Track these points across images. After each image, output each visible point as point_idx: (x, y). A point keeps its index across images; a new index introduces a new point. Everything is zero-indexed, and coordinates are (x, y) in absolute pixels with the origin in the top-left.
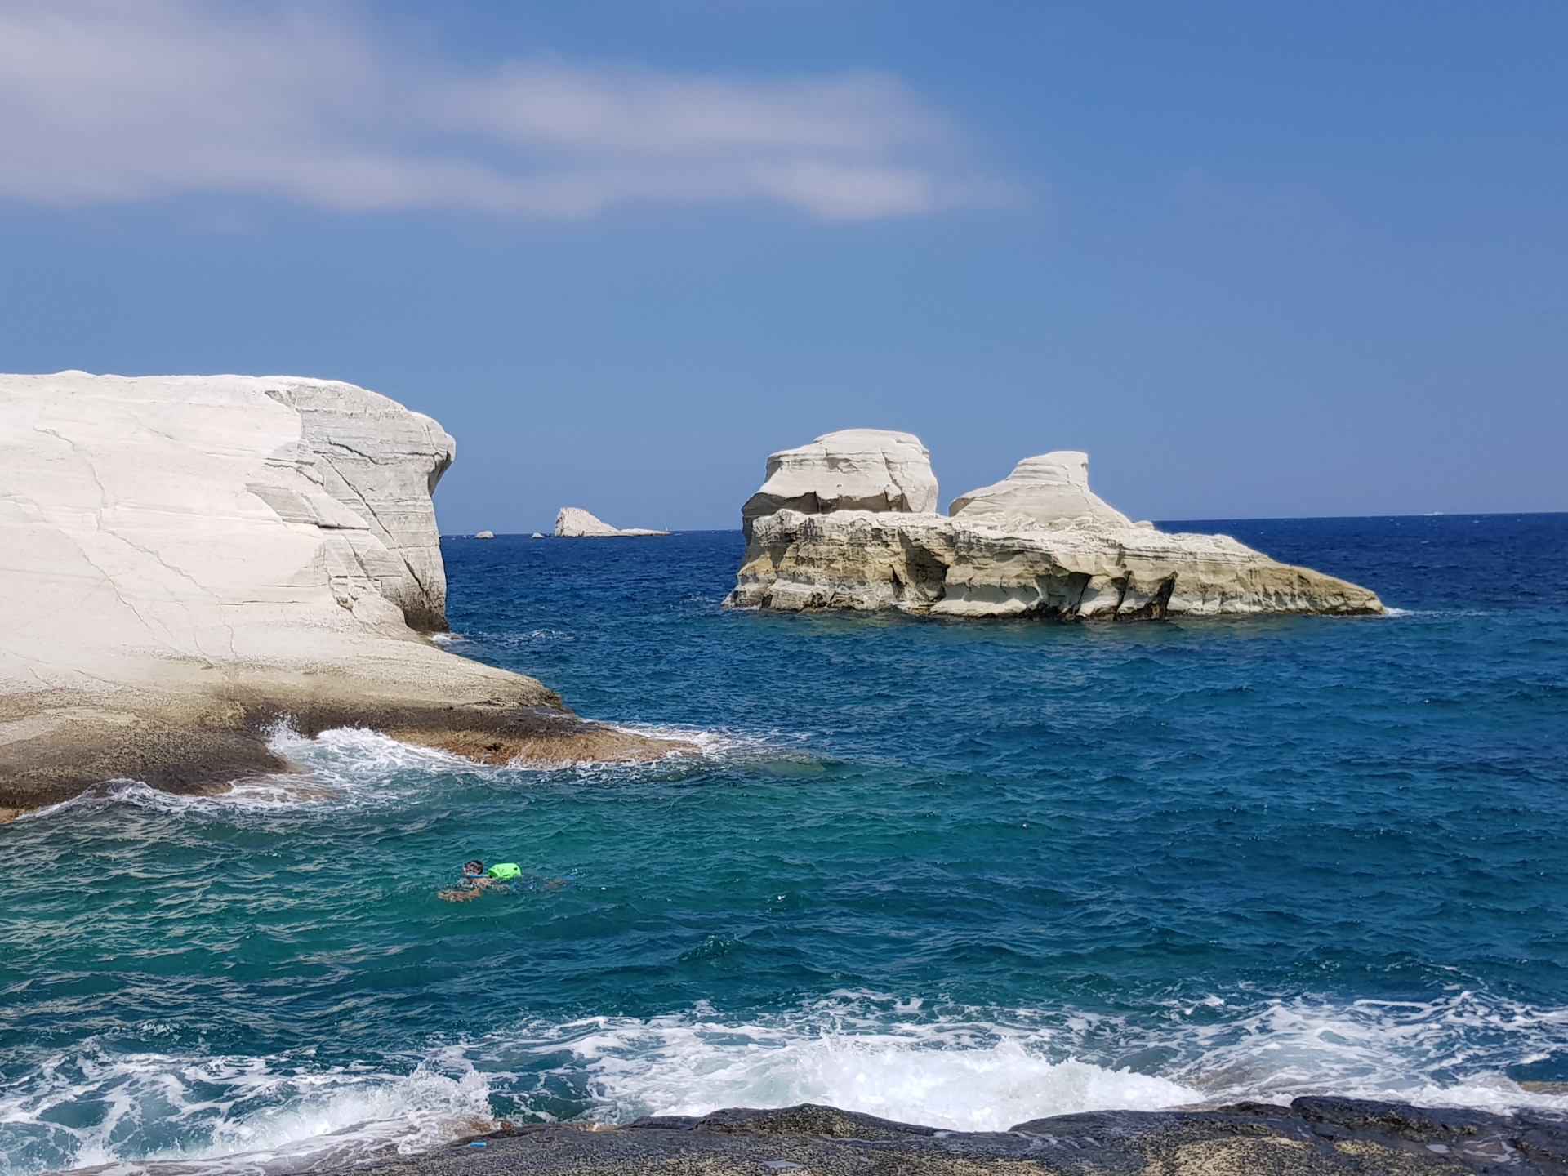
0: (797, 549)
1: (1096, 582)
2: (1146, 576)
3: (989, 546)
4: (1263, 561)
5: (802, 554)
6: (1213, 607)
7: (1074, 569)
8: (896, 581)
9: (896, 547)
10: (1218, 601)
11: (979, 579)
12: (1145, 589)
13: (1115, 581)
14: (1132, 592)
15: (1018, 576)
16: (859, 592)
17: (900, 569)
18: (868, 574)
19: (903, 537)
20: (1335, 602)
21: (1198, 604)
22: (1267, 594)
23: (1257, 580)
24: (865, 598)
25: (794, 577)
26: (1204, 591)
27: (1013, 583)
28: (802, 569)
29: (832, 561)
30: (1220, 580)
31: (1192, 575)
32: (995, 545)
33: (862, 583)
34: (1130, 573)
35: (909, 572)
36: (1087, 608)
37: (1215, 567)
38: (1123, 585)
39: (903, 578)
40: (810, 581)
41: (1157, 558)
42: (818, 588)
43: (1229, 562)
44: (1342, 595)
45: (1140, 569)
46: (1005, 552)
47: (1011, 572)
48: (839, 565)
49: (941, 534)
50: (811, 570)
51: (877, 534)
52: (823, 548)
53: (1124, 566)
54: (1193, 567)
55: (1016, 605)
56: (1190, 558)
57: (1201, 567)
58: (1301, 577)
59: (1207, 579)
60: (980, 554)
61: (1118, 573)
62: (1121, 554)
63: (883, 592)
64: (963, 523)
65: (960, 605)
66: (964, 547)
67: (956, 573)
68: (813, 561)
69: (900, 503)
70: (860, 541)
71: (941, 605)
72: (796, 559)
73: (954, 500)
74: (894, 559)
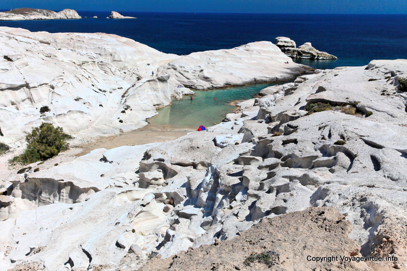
1: (316, 56)
4: (329, 55)
8: (297, 55)
11: (306, 55)
19: (297, 51)
20: (334, 58)
22: (329, 57)
36: (315, 58)
40: (289, 54)
46: (308, 53)
47: (309, 55)
51: (296, 51)
55: (309, 58)
61: (318, 55)
62: (318, 54)
63: (296, 56)
64: (303, 50)
65: (304, 57)
66: (304, 52)
67: (304, 55)
68: (289, 53)
69: (293, 47)
70: (294, 51)
71: (302, 57)
72: (287, 53)
73: (299, 47)
74: (297, 53)
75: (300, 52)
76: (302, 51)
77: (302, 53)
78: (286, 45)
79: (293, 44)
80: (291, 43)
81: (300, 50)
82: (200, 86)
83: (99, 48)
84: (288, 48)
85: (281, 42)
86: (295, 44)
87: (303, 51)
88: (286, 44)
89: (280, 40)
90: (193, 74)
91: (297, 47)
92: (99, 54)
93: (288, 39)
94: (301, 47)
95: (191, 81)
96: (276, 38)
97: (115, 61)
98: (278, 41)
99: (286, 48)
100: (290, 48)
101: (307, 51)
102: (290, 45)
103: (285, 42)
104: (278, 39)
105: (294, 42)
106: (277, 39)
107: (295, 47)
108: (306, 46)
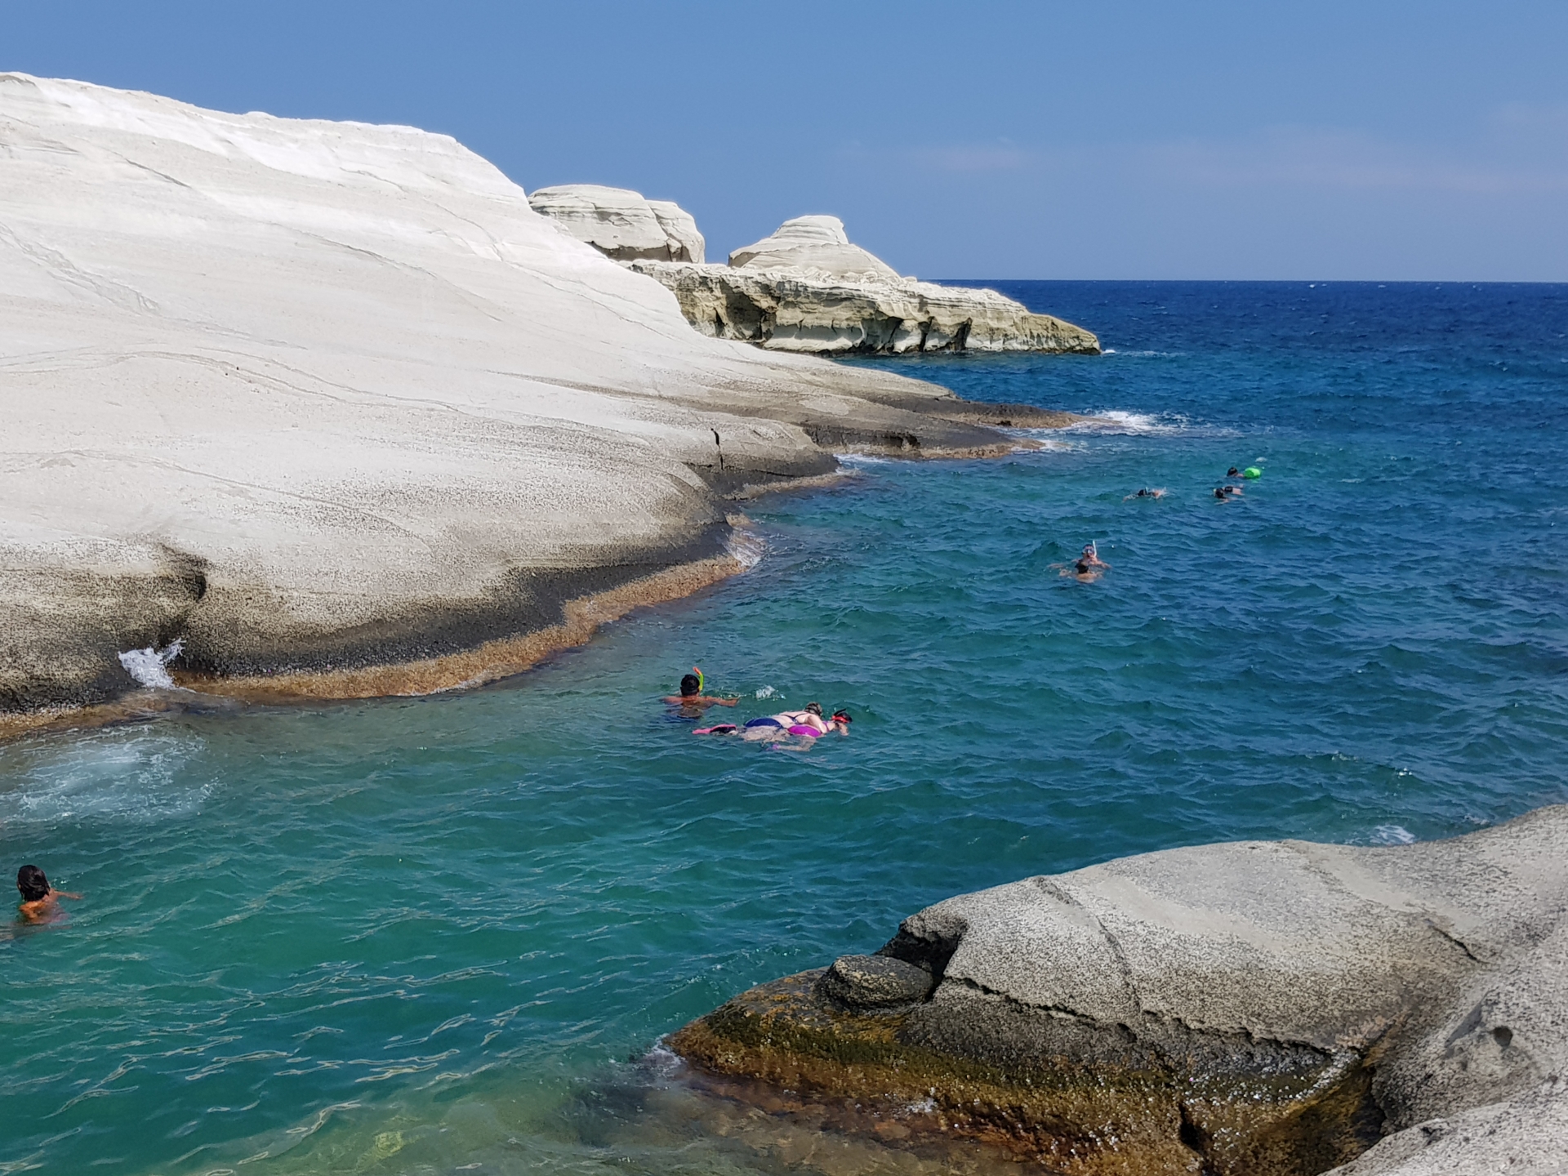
1: (908, 324)
2: (947, 321)
3: (817, 294)
6: (997, 346)
7: (891, 314)
8: (719, 322)
9: (718, 292)
10: (1002, 341)
11: (809, 320)
12: (947, 331)
13: (920, 324)
14: (936, 334)
15: (847, 319)
19: (723, 284)
20: (1073, 343)
21: (987, 344)
22: (1032, 337)
23: (1026, 326)
26: (992, 333)
27: (844, 324)
30: (1004, 325)
31: (982, 320)
32: (822, 293)
34: (933, 318)
35: (729, 314)
36: (901, 346)
37: (999, 315)
38: (927, 328)
41: (953, 306)
43: (1008, 311)
44: (1078, 337)
45: (939, 315)
46: (832, 298)
47: (842, 315)
49: (756, 282)
51: (704, 281)
53: (928, 312)
54: (983, 314)
56: (980, 307)
57: (989, 314)
58: (1053, 323)
59: (994, 324)
60: (807, 301)
61: (923, 318)
62: (923, 303)
64: (775, 275)
65: (794, 344)
67: (785, 316)
69: (682, 254)
73: (736, 251)
74: (717, 303)
75: (753, 292)
76: (766, 289)
77: (765, 303)
79: (671, 230)
80: (658, 217)
81: (747, 278)
85: (570, 214)
86: (687, 229)
87: (782, 286)
93: (627, 198)
94: (749, 255)
101: (818, 284)
102: (652, 236)
103: (603, 215)
105: (688, 216)
107: (693, 255)
108: (795, 242)
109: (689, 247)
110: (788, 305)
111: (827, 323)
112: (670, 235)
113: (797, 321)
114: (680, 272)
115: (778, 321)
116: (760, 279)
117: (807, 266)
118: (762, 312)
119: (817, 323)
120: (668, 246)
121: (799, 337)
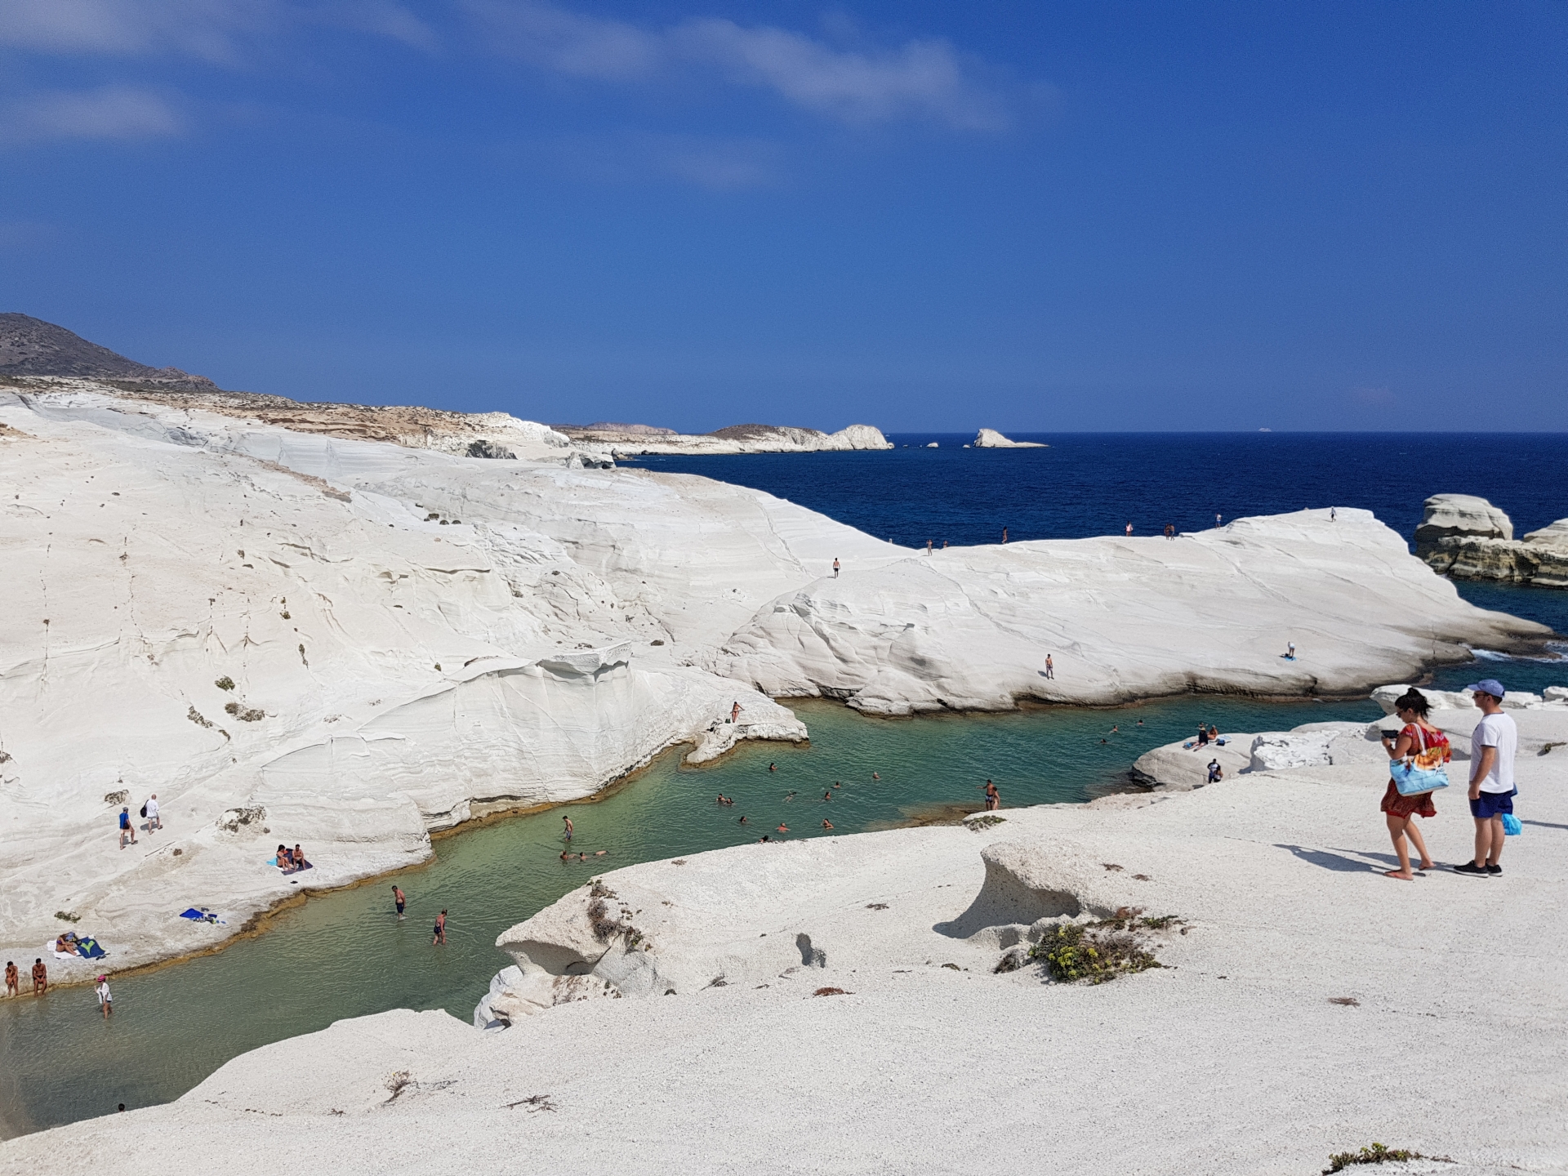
0: (1466, 553)
5: (1469, 555)
8: (1511, 568)
9: (1512, 556)
11: (1554, 572)
16: (1495, 571)
17: (1513, 564)
18: (1501, 566)
19: (1515, 552)
24: (1499, 574)
25: (1466, 564)
28: (1470, 561)
29: (1483, 559)
33: (1498, 568)
35: (1516, 565)
39: (1514, 568)
40: (1475, 566)
42: (1478, 569)
48: (1488, 561)
49: (1532, 552)
50: (1475, 562)
51: (1505, 551)
52: (1480, 554)
63: (1506, 572)
64: (1541, 549)
65: (1545, 581)
66: (1546, 559)
67: (1543, 569)
68: (1475, 559)
69: (1500, 535)
70: (1497, 553)
71: (1535, 580)
72: (1466, 557)
73: (1526, 536)
74: (1510, 560)
75: (1529, 556)
76: (1536, 555)
77: (1535, 561)
78: (1465, 528)
79: (1496, 523)
80: (1491, 517)
81: (1526, 550)
82: (878, 697)
83: (579, 520)
84: (1471, 539)
85: (1446, 513)
86: (1505, 522)
87: (1542, 555)
88: (1464, 525)
89: (1439, 507)
90: (875, 639)
91: (1518, 535)
92: (574, 543)
93: (1477, 504)
94: (1533, 538)
95: (852, 671)
96: (1429, 500)
97: (620, 569)
98: (1434, 511)
99: (1464, 541)
100: (1483, 541)
101: (1561, 556)
102: (1486, 525)
103: (1463, 514)
104: (1434, 501)
105: (1507, 517)
106: (1430, 504)
107: (1505, 535)
108: (1556, 532)
109: (1503, 531)
110: (1544, 564)
111: (1563, 573)
112: (1495, 525)
113: (1548, 572)
114: (1493, 546)
115: (1539, 571)
116: (1533, 551)
117: (1560, 545)
118: (1533, 565)
119: (1558, 573)
120: (1493, 531)
121: (1549, 579)
